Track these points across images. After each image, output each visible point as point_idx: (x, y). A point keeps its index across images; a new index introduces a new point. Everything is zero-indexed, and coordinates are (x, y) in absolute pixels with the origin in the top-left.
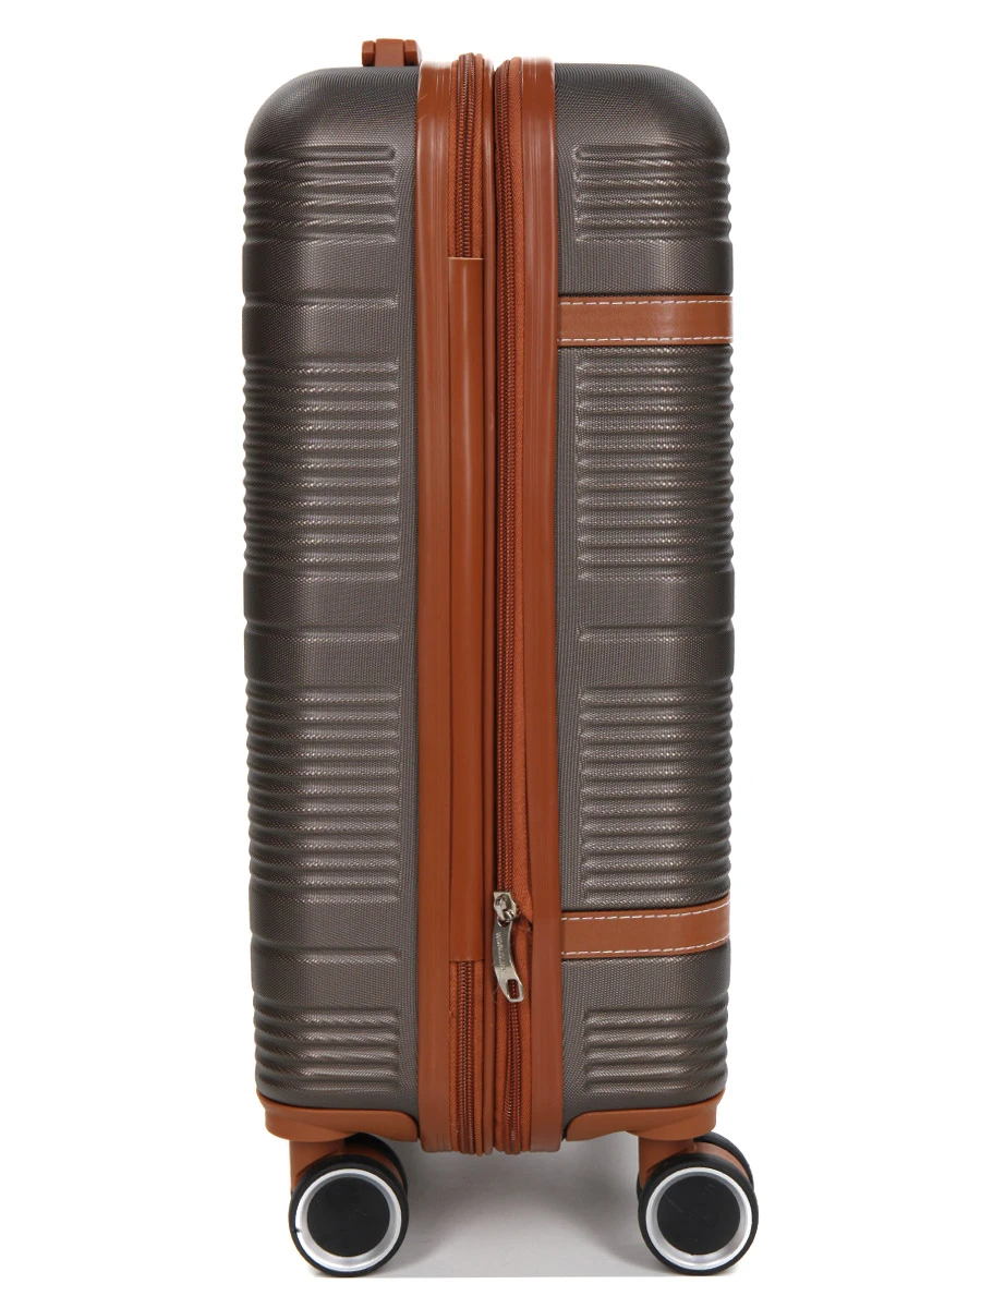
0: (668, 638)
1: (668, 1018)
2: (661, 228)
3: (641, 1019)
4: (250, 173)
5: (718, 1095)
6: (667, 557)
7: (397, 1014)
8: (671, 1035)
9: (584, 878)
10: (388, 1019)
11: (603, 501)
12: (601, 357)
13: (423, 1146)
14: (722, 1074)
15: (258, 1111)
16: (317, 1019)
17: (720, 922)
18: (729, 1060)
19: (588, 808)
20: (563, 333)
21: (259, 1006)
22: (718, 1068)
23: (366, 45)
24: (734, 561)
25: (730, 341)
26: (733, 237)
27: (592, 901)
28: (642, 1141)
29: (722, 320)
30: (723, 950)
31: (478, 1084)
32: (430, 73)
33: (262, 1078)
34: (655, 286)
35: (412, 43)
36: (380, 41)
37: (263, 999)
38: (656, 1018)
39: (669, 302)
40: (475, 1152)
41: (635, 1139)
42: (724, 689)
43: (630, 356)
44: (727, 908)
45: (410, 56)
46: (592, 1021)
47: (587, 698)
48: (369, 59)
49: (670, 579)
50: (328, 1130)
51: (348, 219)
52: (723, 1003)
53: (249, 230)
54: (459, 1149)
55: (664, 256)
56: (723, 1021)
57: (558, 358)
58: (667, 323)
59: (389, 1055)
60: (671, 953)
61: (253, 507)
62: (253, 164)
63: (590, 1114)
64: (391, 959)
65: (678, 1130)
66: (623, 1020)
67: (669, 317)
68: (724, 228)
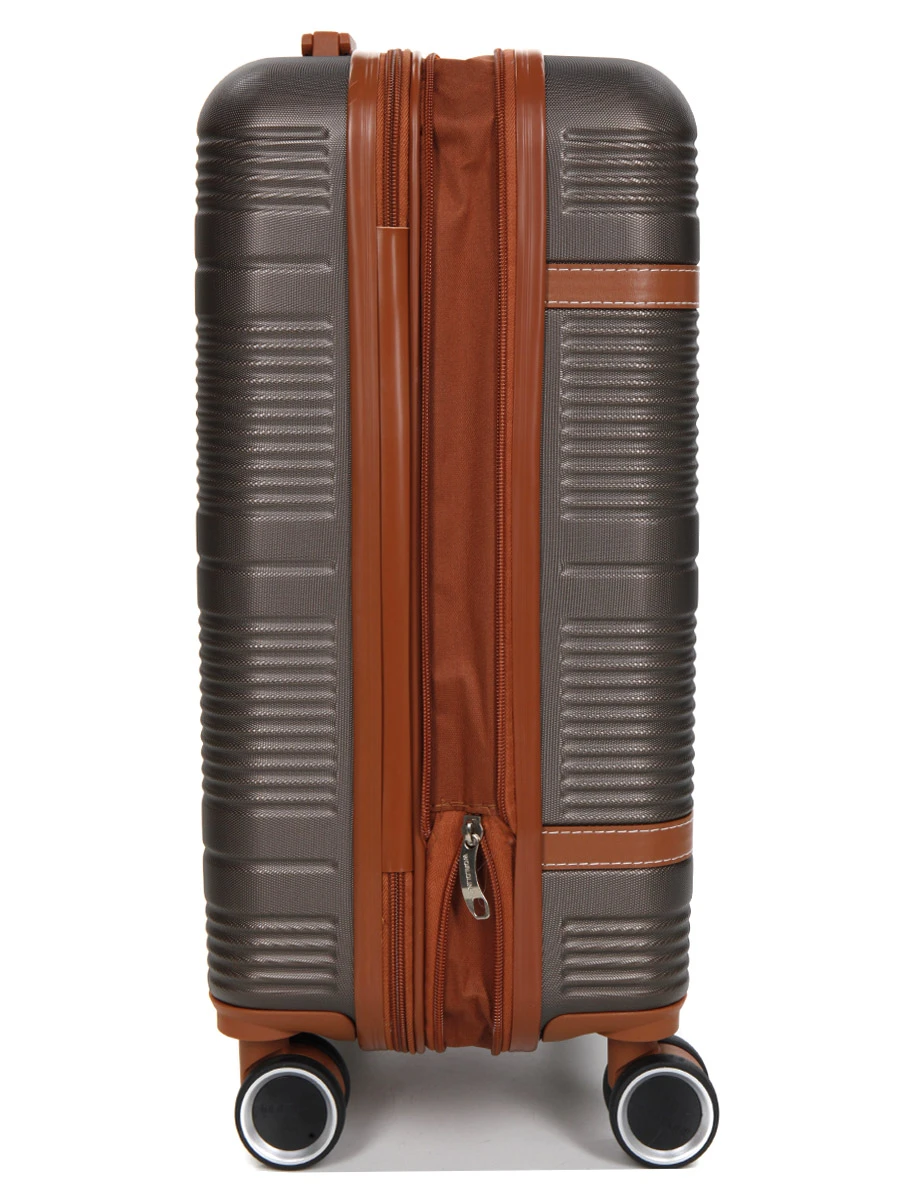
0: (640, 575)
1: (638, 926)
2: (637, 203)
3: (613, 927)
4: (201, 151)
5: (680, 1001)
6: (639, 501)
7: (335, 921)
8: (641, 943)
9: (563, 795)
10: (326, 926)
11: (583, 449)
12: (583, 318)
13: (361, 1046)
14: (684, 981)
15: (211, 1012)
16: (262, 925)
17: (684, 838)
18: (691, 969)
19: (568, 730)
20: (550, 296)
21: (210, 913)
22: (680, 975)
23: (305, 37)
24: (699, 507)
25: (697, 306)
26: (701, 213)
27: (570, 816)
28: (611, 1043)
29: (690, 287)
30: (686, 864)
31: (409, 987)
32: (361, 62)
33: (213, 981)
34: (633, 255)
35: (346, 36)
36: (317, 34)
37: (215, 907)
38: (627, 927)
39: (645, 270)
40: (408, 1050)
41: (604, 1040)
42: (690, 623)
43: (609, 318)
44: (691, 824)
45: (344, 46)
46: (570, 928)
47: (567, 628)
48: (307, 50)
49: (641, 521)
50: (274, 1029)
51: (288, 193)
52: (686, 914)
53: (200, 201)
54: (394, 1048)
55: (639, 228)
56: (686, 931)
57: (545, 317)
58: (642, 289)
59: (327, 959)
60: (640, 866)
61: (205, 452)
62: (204, 143)
63: (565, 1016)
64: (327, 870)
65: (645, 1033)
66: (597, 928)
67: (644, 284)
68: (692, 205)
